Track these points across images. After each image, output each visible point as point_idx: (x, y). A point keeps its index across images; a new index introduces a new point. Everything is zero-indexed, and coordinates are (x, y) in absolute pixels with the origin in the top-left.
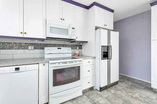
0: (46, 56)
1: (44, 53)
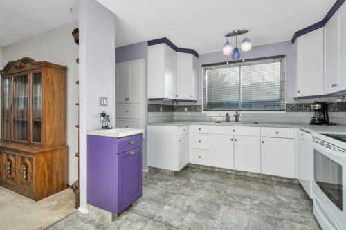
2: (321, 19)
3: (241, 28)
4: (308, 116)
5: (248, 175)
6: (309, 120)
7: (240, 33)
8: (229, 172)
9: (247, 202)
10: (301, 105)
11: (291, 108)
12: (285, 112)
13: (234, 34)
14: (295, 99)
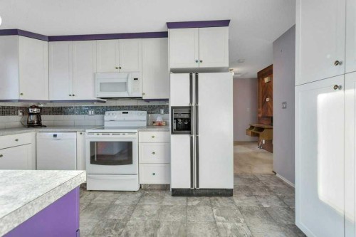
0: (106, 124)
1: (103, 120)
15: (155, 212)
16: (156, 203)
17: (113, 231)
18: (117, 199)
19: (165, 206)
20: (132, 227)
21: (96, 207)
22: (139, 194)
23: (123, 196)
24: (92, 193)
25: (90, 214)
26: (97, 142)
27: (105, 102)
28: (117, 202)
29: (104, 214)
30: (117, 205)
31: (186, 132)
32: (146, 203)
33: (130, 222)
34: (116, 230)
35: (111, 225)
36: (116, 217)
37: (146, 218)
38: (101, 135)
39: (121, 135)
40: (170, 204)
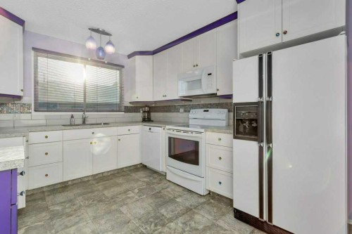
2: (152, 49)
3: (107, 30)
4: (139, 116)
5: (104, 175)
6: (141, 119)
7: (104, 33)
8: (86, 179)
9: (131, 194)
10: (135, 108)
11: (128, 110)
12: (123, 113)
13: (97, 31)
14: (130, 103)
15: (201, 227)
16: (210, 218)
17: (153, 225)
18: (180, 196)
19: (218, 226)
20: (168, 230)
21: (161, 197)
22: (203, 200)
23: (188, 196)
24: (169, 183)
25: (152, 201)
26: (174, 138)
27: (191, 101)
28: (178, 200)
29: (160, 205)
30: (176, 202)
31: (253, 137)
32: (202, 212)
33: (172, 224)
34: (156, 225)
35: (157, 218)
36: (165, 214)
37: (188, 228)
38: (175, 132)
39: (190, 134)
40: (226, 226)
